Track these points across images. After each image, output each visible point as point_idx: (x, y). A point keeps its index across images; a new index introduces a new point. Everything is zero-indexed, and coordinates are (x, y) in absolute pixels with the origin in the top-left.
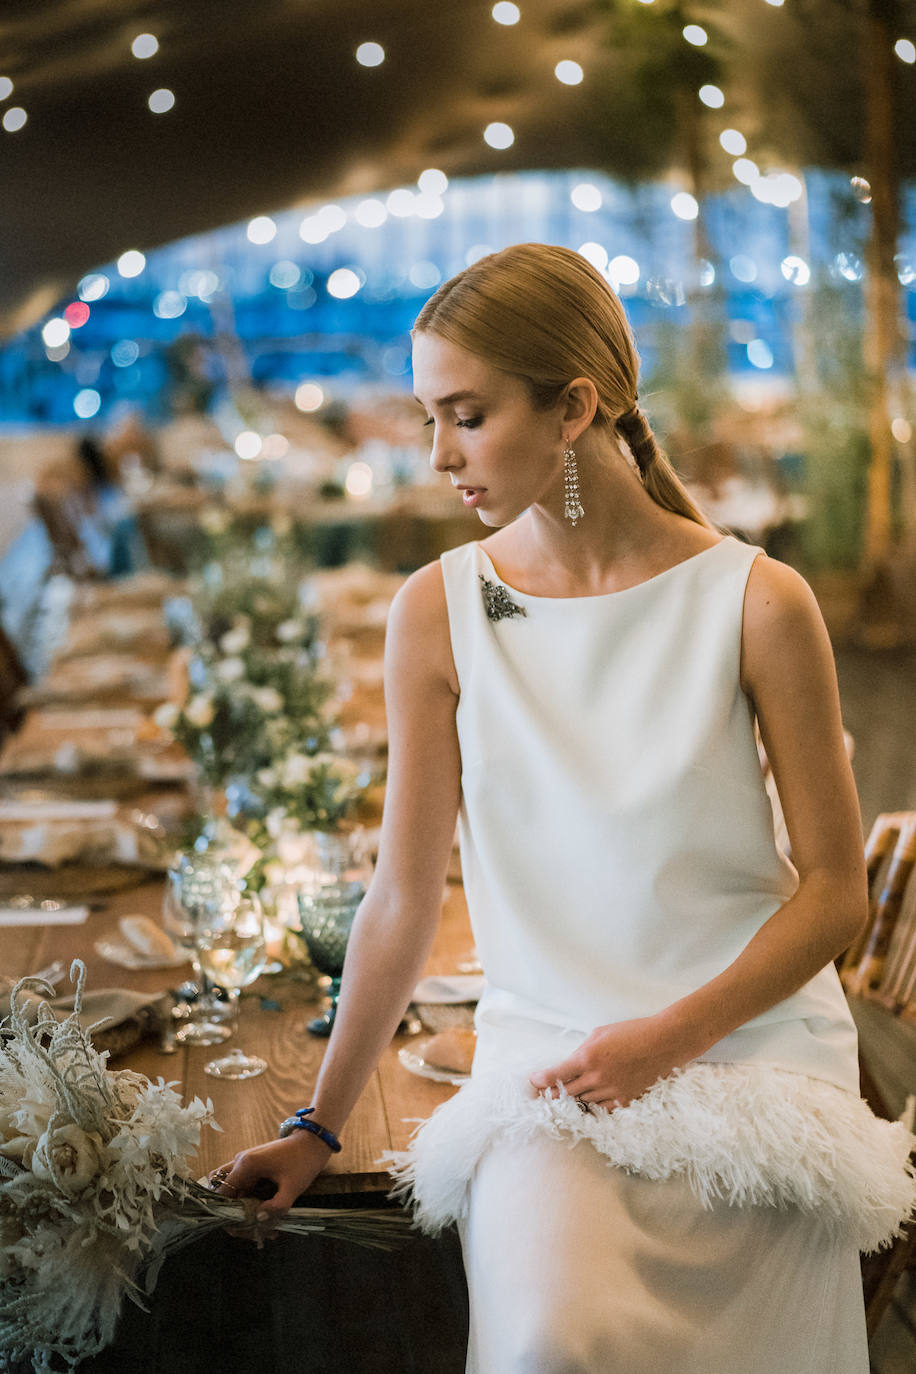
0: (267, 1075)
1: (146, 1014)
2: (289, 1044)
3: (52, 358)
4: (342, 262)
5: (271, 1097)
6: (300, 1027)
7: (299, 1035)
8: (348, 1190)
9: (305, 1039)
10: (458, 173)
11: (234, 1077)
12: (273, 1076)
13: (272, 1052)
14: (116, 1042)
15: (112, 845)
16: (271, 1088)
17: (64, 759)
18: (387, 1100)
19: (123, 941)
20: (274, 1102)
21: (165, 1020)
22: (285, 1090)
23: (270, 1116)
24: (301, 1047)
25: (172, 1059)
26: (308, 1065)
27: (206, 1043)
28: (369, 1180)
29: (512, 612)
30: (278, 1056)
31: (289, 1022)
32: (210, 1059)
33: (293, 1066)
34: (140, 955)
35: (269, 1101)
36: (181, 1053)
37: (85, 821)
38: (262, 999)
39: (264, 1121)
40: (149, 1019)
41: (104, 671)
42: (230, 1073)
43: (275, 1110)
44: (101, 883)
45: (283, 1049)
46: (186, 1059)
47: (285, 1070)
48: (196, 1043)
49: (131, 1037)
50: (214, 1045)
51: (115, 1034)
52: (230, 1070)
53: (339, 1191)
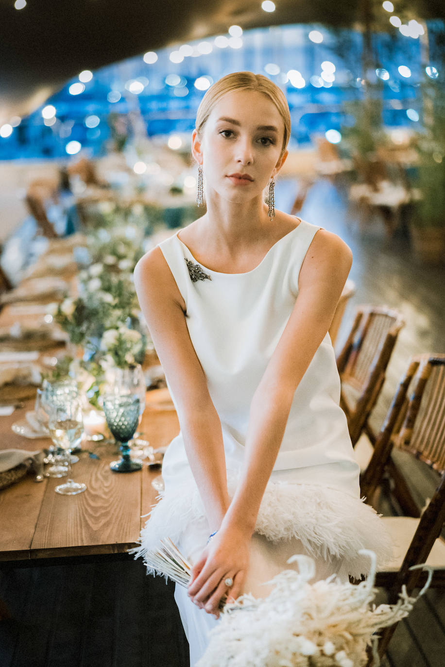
0: (86, 493)
1: (30, 462)
2: (100, 476)
3: (47, 124)
4: (202, 73)
5: (85, 503)
6: (107, 468)
7: (106, 472)
8: (116, 552)
9: (110, 473)
10: (248, 27)
11: (69, 494)
12: (89, 493)
13: (91, 481)
14: (12, 476)
15: (30, 375)
16: (86, 499)
17: (15, 331)
18: (144, 504)
19: (26, 424)
20: (87, 507)
21: (40, 465)
22: (94, 500)
23: (83, 515)
24: (106, 478)
25: (40, 485)
26: (106, 487)
27: (59, 476)
28: (127, 547)
29: (204, 278)
30: (93, 482)
31: (102, 465)
32: (59, 484)
33: (100, 488)
34: (35, 431)
35: (84, 505)
36: (45, 481)
37: (20, 362)
38: (91, 453)
39: (80, 516)
40: (31, 464)
41: (44, 285)
42: (68, 492)
43: (86, 510)
44: (23, 394)
45: (97, 479)
46: (47, 485)
47: (95, 490)
48: (54, 476)
49: (20, 474)
50: (63, 477)
51: (13, 472)
52: (68, 490)
53: (112, 552)
